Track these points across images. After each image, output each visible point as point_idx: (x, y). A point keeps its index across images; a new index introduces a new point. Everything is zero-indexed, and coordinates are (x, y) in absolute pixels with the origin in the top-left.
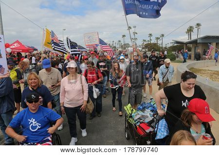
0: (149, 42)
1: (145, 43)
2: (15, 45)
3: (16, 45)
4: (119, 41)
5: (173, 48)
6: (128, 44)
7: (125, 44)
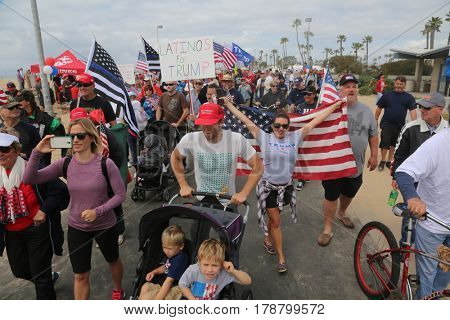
0: (339, 54)
1: (330, 56)
2: (64, 59)
3: (65, 61)
4: (275, 51)
5: (390, 68)
6: (293, 58)
7: (286, 59)
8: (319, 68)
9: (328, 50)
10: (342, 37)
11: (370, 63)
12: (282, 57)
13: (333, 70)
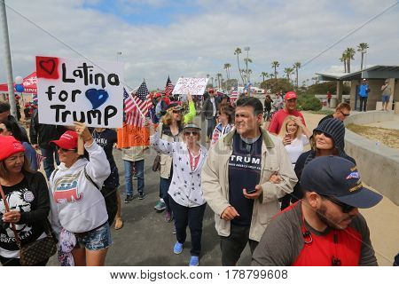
0: (273, 77)
3: (32, 81)
4: (219, 75)
7: (229, 81)
8: (257, 89)
9: (264, 74)
10: (276, 63)
11: (300, 85)
12: (226, 80)
13: (269, 91)
